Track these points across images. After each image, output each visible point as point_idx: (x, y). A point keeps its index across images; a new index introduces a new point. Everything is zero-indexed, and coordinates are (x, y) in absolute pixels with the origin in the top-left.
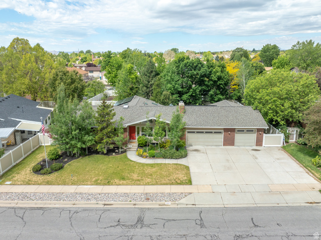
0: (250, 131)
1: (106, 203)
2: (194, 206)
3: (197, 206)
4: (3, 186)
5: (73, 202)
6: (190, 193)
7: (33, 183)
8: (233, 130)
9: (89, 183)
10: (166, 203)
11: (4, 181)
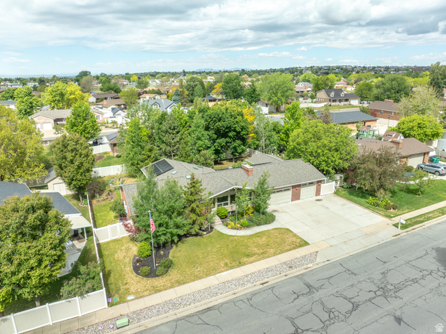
0: (311, 184)
1: (261, 282)
2: (329, 262)
3: (332, 261)
4: (130, 302)
5: (232, 292)
6: (317, 252)
7: (162, 288)
8: (299, 186)
10: (308, 266)
11: (124, 298)
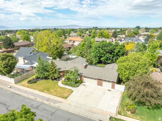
0: (109, 81)
1: (36, 98)
2: (58, 107)
4: (17, 85)
6: (62, 102)
9: (38, 90)
10: (51, 103)
11: (18, 84)
